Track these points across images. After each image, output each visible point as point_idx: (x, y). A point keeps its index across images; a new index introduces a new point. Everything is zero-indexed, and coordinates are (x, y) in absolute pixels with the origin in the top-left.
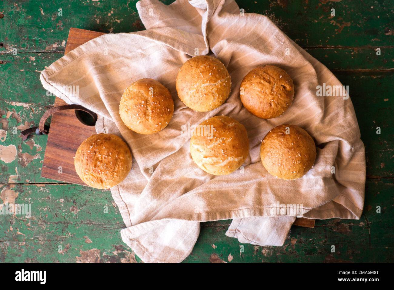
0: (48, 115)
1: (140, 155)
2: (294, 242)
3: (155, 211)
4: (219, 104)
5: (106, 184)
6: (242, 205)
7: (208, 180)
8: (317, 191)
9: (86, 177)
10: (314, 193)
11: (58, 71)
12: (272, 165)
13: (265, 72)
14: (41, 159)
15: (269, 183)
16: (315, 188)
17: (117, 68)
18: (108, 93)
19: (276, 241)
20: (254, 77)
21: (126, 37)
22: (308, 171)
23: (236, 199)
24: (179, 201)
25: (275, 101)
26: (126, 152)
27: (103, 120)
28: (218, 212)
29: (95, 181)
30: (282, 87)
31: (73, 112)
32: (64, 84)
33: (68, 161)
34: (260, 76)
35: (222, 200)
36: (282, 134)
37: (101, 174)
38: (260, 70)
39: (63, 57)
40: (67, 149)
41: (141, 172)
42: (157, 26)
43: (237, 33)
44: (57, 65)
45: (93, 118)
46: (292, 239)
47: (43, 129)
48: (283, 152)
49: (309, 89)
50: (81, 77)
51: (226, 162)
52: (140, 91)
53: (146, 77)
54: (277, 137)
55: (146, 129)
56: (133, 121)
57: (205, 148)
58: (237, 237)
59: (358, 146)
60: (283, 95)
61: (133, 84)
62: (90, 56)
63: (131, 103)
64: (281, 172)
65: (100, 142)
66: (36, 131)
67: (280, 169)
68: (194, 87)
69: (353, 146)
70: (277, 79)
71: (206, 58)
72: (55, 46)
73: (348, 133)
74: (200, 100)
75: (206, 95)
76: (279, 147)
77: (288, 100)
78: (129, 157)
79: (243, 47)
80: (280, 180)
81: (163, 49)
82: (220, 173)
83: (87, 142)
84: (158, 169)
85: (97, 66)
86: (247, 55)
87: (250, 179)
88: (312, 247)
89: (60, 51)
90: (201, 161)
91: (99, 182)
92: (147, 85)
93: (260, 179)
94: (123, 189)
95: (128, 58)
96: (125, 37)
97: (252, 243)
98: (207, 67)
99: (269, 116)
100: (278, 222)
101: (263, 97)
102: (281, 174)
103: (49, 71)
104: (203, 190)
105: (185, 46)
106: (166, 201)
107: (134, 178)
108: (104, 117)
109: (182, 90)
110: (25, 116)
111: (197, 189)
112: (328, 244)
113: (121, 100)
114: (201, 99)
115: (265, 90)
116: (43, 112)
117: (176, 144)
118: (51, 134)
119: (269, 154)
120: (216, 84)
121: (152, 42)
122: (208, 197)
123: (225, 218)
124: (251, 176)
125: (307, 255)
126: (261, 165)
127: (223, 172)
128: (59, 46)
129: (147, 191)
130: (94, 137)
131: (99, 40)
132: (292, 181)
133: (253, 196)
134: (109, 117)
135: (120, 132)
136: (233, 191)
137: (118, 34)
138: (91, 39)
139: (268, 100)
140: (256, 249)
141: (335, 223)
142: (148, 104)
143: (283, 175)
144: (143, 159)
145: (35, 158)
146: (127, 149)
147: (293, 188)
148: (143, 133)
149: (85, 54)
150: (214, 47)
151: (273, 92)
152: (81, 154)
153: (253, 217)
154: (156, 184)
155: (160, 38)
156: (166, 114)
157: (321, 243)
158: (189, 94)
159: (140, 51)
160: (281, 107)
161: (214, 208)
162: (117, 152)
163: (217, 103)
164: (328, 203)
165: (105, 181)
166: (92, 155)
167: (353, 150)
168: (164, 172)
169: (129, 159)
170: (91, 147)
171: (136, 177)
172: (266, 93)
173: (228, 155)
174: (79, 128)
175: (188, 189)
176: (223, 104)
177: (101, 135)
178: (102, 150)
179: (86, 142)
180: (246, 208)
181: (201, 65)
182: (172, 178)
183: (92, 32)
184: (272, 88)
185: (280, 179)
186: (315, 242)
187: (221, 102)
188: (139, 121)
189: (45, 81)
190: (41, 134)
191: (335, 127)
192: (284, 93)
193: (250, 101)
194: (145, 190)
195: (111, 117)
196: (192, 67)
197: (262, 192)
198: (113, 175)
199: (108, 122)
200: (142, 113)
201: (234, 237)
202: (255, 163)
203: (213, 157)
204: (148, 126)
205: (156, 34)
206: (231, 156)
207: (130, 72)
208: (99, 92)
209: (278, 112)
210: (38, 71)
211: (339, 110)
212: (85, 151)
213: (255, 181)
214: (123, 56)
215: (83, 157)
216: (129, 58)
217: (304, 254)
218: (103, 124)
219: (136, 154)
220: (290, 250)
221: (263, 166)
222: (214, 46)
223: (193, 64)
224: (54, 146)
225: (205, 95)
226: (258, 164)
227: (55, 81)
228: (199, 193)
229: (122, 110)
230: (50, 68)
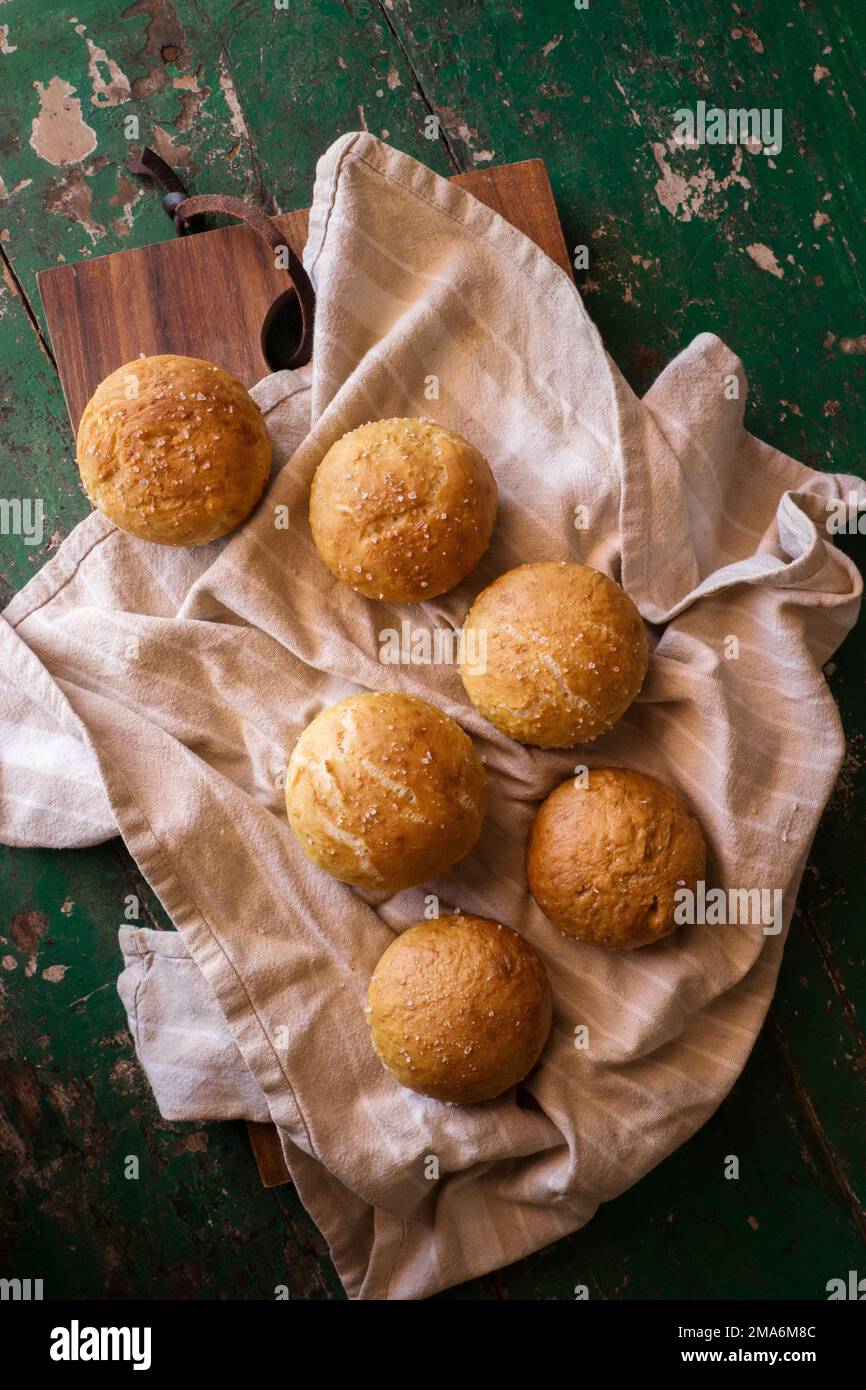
0: (240, 211)
1: (246, 557)
2: (195, 1145)
3: (93, 681)
4: (512, 731)
5: (106, 493)
6: (234, 939)
7: (263, 799)
8: (382, 1149)
9: (100, 422)
10: (371, 1145)
11: (390, 183)
12: (398, 981)
13: (672, 827)
14: (91, 248)
15: (339, 992)
16: (388, 1139)
17: (483, 359)
18: (392, 370)
19: (169, 1094)
20: (645, 802)
21: (592, 347)
22: (429, 1097)
23: (244, 913)
24: (158, 740)
25: (599, 898)
26: (233, 511)
27: (302, 390)
28: (178, 876)
29: (100, 455)
30: (650, 901)
31: (285, 284)
32: (359, 219)
33: (123, 338)
34: (653, 818)
35: (222, 874)
36: (509, 966)
37: (127, 465)
38: (673, 810)
39: (441, 178)
40: (159, 317)
41: (193, 581)
42: (666, 428)
43: (753, 684)
44: (407, 171)
45: (295, 355)
46: (198, 1134)
47: (189, 214)
48: (454, 995)
49: (681, 981)
50: (403, 260)
51: (342, 837)
52: (442, 468)
53: (495, 465)
54: (493, 957)
55: (333, 541)
56: (341, 488)
57: (358, 755)
58: (129, 966)
59: (574, 1209)
60: (628, 916)
61: (453, 435)
62: (482, 260)
63: (393, 457)
64: (390, 1015)
65: (228, 417)
66: (172, 194)
67: (398, 1009)
68: (530, 632)
69: (568, 1197)
70: (668, 876)
71: (637, 629)
72: (464, 131)
73: (601, 1162)
74: (499, 667)
75: (523, 679)
76: (463, 976)
77: (620, 937)
78: (223, 525)
79: (720, 725)
80: (364, 1018)
81: (604, 480)
82: (301, 831)
83: (209, 375)
84: (226, 630)
85: (460, 296)
86: (700, 745)
87: (326, 929)
88: (203, 1206)
89: (454, 156)
90: (312, 757)
91: (100, 468)
92: (471, 481)
93: (339, 959)
94: (116, 549)
95: (528, 379)
96: (589, 344)
97: (131, 1022)
98: (608, 644)
99: (545, 902)
100: (232, 1075)
101: (595, 857)
102: (383, 1019)
103: (379, 154)
104: (226, 800)
105: (645, 542)
106: (138, 701)
107: (165, 568)
108: (310, 387)
109: (505, 599)
110: (205, 137)
111: (220, 780)
112: (237, 1251)
113: (388, 422)
114: (503, 671)
115: (619, 854)
116: (242, 187)
117: (329, 653)
118: (184, 244)
119: (428, 956)
120: (571, 697)
121: (611, 433)
122: (212, 827)
123: (171, 909)
124: (337, 926)
125: (172, 1204)
126: (384, 940)
127: (310, 842)
128: (471, 146)
129: (145, 629)
130: (234, 389)
131: (544, 264)
132: (375, 1057)
133: (278, 963)
134: (319, 407)
135: (288, 458)
136: (267, 893)
137: (588, 318)
138: (535, 238)
139: (593, 877)
140: (118, 1038)
141: (308, 1242)
142: (414, 512)
143: (383, 1026)
144: (237, 571)
145: (86, 226)
146: (246, 509)
147: (356, 1072)
148: (317, 538)
149: (481, 242)
150: (680, 634)
151: (625, 882)
152: (164, 373)
153: (211, 991)
154: (177, 646)
155: (634, 453)
156: (409, 581)
157: (227, 1228)
158: (503, 627)
159: (566, 407)
160: (589, 925)
161: (184, 861)
162: (221, 483)
163: (511, 724)
164: (361, 1198)
165: (114, 485)
166: (176, 410)
167: (555, 1200)
168: (225, 653)
169: (216, 528)
170: (201, 397)
171: (172, 572)
172: (610, 862)
173: (366, 833)
174: (243, 326)
175: (208, 749)
176: (517, 741)
177: (253, 408)
178: (207, 434)
179: (207, 371)
180: (230, 955)
181: (608, 625)
182: (218, 687)
183: (556, 231)
184: (636, 872)
185: (368, 1021)
186: (224, 1208)
187: (521, 733)
188: (346, 508)
189: (340, 154)
190: (172, 213)
191: (601, 1115)
192: (638, 915)
193: (565, 822)
194: (143, 619)
195: (322, 412)
196: (590, 597)
197: (301, 984)
198: (144, 503)
199: (302, 410)
200: (379, 507)
201: (124, 955)
202: (382, 920)
203: (341, 791)
204: (345, 542)
205: (641, 440)
206: (367, 843)
207: (486, 406)
208: (381, 337)
209: (570, 923)
210: (362, 114)
211: (660, 1103)
212: (180, 381)
213: (327, 945)
214: (526, 362)
215: (156, 385)
216: (527, 384)
217: (170, 1191)
218: (291, 396)
219: (244, 541)
220: (163, 1146)
221: (383, 948)
222: (684, 631)
223: (601, 598)
224: (150, 271)
225: (519, 677)
226: (381, 931)
227: (354, 187)
228: (208, 792)
229: (359, 437)
230: (389, 153)
